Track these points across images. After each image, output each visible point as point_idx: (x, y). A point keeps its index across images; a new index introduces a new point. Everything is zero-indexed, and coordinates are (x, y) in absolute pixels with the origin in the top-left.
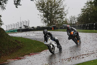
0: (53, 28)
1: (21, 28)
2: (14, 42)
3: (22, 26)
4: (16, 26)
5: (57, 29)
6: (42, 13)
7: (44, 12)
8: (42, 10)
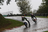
0: (25, 15)
1: (9, 14)
2: (7, 21)
3: (9, 13)
4: (6, 14)
5: (27, 15)
6: (20, 8)
7: (20, 7)
8: (19, 6)
